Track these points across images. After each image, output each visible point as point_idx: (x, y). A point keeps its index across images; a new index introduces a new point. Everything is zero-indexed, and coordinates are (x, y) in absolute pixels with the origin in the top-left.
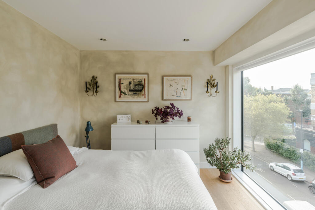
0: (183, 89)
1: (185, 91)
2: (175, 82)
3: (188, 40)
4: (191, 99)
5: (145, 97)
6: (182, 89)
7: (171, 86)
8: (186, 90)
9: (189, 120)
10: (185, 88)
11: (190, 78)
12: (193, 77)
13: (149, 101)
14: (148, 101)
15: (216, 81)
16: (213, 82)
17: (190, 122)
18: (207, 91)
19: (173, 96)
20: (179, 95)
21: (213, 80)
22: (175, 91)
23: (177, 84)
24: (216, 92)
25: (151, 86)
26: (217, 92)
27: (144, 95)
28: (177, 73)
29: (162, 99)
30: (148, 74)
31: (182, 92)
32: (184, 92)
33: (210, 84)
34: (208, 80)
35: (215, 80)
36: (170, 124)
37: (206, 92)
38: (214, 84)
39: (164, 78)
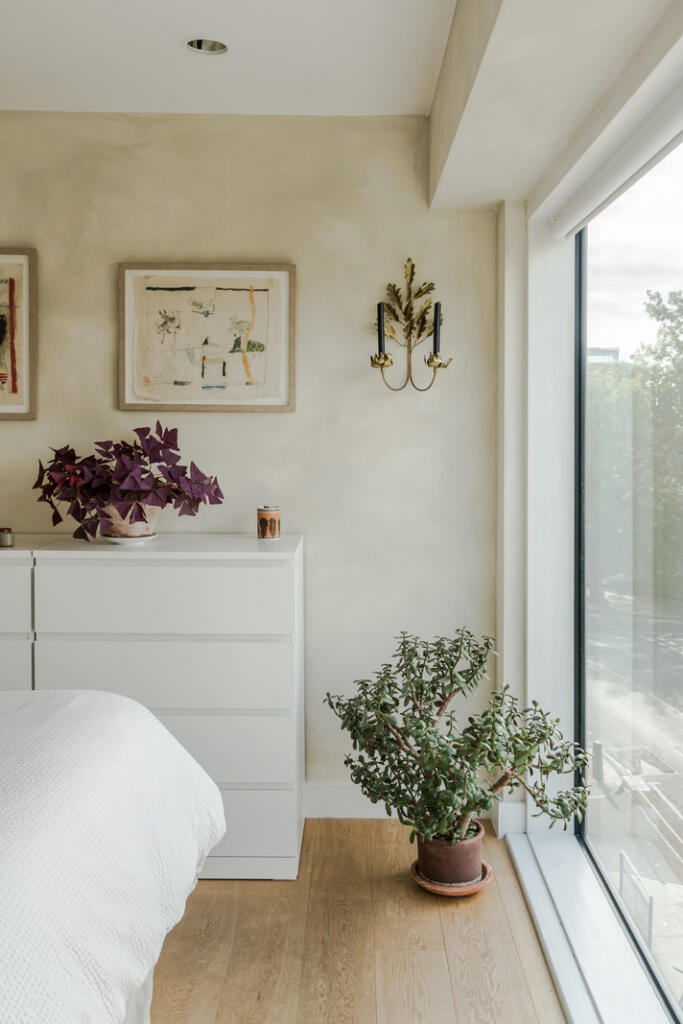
0: (244, 346)
1: (253, 357)
2: (195, 304)
3: (218, 47)
4: (289, 406)
5: (15, 389)
6: (237, 343)
7: (171, 326)
8: (260, 347)
9: (265, 526)
10: (254, 337)
11: (281, 277)
12: (301, 272)
13: (41, 413)
14: (30, 416)
15: (434, 297)
16: (418, 305)
17: (269, 540)
18: (380, 360)
19: (182, 384)
20: (222, 380)
21: (420, 293)
22: (191, 355)
23: (207, 314)
24: (429, 362)
25: (50, 323)
26: (437, 361)
27: (10, 379)
28: (209, 249)
29: (119, 404)
30: (31, 253)
31: (235, 361)
32: (245, 360)
33: (402, 317)
34: (393, 291)
35: (430, 287)
36: (138, 549)
37: (374, 362)
38: (424, 312)
39: (130, 275)
